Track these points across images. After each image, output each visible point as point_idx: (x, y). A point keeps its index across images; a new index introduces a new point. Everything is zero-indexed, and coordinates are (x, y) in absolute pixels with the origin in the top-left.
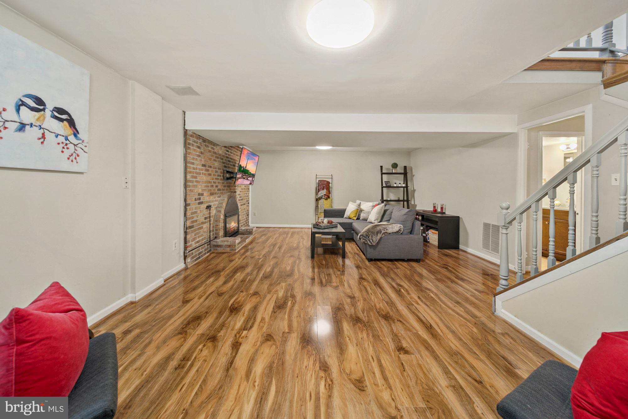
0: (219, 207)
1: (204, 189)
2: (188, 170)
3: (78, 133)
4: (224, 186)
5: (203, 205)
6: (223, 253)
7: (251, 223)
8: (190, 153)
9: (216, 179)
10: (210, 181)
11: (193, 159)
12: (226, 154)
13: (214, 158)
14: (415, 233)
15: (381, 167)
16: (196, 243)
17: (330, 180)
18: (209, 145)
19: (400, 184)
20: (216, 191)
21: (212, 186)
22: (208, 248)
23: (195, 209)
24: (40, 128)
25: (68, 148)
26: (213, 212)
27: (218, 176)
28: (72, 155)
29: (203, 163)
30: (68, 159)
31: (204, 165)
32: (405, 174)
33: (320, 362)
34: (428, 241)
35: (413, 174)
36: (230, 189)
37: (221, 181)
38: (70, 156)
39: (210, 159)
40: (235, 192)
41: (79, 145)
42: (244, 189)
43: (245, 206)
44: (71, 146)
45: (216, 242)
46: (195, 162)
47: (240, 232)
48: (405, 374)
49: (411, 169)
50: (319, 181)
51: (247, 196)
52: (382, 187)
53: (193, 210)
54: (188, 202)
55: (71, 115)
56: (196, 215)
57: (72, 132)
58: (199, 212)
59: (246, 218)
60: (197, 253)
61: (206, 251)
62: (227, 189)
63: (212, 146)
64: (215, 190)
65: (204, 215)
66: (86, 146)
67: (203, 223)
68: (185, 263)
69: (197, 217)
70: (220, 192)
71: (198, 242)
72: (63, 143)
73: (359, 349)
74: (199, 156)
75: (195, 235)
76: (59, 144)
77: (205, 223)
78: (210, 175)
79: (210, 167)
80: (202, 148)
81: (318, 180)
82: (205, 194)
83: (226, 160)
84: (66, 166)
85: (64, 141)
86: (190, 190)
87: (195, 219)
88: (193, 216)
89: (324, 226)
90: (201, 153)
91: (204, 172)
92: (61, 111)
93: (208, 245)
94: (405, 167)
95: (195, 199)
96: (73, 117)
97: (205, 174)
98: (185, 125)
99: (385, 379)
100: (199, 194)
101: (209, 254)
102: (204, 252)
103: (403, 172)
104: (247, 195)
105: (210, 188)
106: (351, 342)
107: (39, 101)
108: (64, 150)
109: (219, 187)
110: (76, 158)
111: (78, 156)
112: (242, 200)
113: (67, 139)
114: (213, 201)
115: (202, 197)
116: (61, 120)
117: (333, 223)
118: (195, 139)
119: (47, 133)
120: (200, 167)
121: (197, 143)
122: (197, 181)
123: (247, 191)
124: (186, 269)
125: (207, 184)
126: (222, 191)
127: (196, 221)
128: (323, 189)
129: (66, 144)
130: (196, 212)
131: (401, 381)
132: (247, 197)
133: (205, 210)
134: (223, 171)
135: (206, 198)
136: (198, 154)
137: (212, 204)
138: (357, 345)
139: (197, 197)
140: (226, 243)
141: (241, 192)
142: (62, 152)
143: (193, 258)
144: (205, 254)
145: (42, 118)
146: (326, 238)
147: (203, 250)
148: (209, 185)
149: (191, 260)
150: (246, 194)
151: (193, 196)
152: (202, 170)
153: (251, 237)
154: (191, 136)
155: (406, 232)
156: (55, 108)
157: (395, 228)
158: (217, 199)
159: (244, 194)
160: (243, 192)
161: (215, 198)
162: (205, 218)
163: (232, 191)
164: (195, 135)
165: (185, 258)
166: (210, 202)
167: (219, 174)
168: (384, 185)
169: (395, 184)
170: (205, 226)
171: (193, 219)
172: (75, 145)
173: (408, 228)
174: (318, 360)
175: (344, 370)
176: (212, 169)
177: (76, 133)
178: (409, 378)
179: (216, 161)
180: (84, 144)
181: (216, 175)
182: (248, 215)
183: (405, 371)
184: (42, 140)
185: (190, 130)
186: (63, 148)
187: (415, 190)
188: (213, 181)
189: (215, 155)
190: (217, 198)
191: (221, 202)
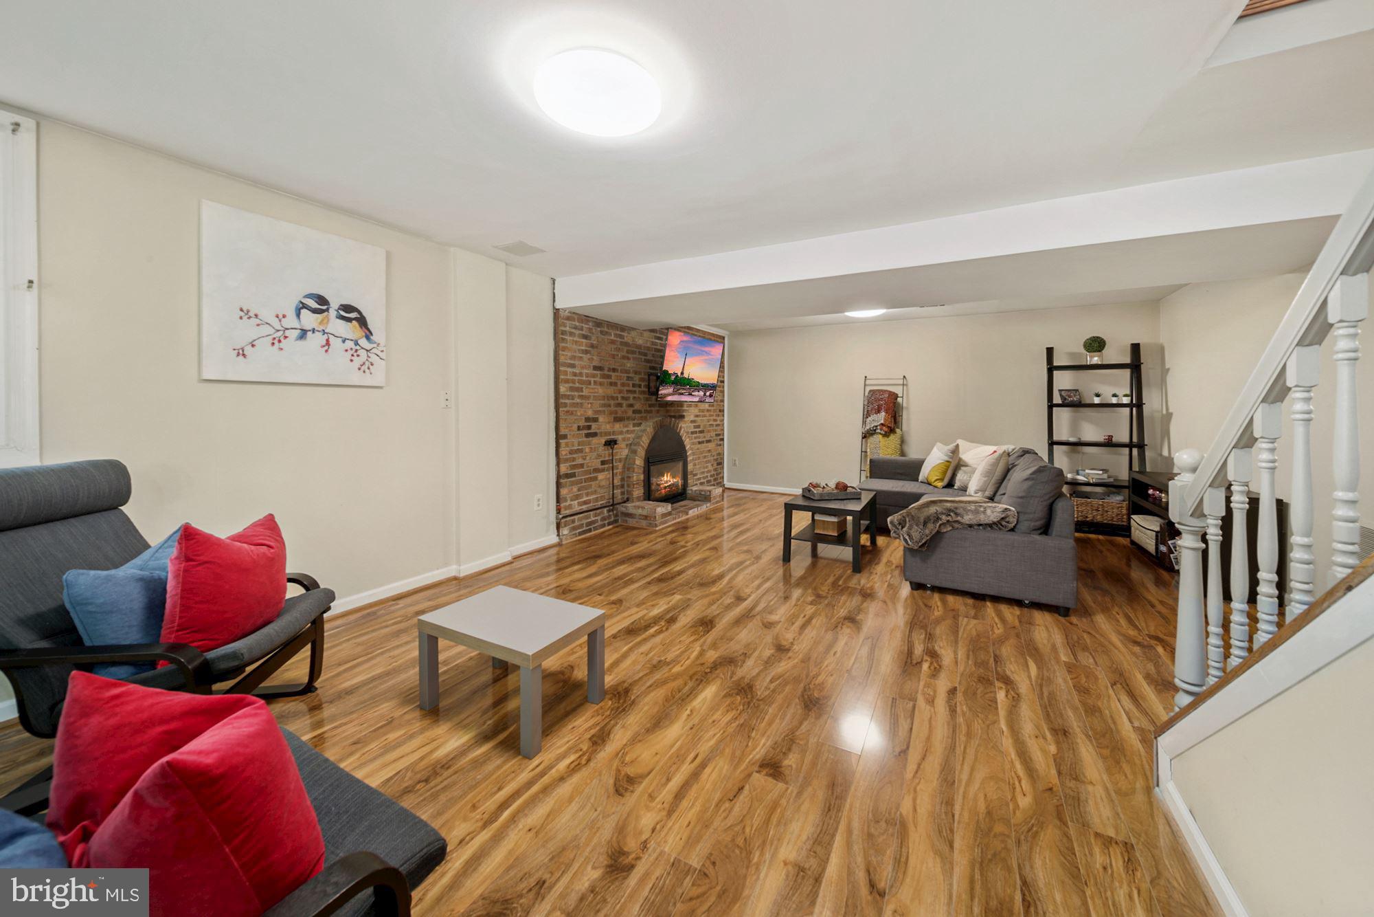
0: (635, 445)
1: (600, 411)
2: (562, 377)
3: (371, 334)
4: (650, 406)
5: (597, 438)
6: (634, 528)
7: (729, 481)
8: (564, 349)
9: (629, 391)
10: (615, 395)
11: (573, 358)
12: (655, 344)
13: (625, 354)
14: (1054, 533)
15: (1050, 351)
16: (580, 504)
17: (898, 390)
18: (610, 331)
19: (1115, 395)
20: (630, 413)
21: (620, 405)
22: (610, 516)
23: (579, 445)
24: (324, 332)
25: (358, 356)
26: (622, 451)
27: (634, 385)
28: (364, 363)
29: (596, 363)
30: (359, 369)
31: (595, 368)
32: (1135, 366)
33: (602, 729)
34: (1176, 568)
35: (1167, 367)
36: (667, 411)
37: (641, 396)
38: (362, 366)
39: (613, 356)
40: (682, 417)
41: (373, 351)
42: (708, 411)
43: (711, 446)
44: (362, 353)
45: (626, 507)
46: (577, 363)
47: (688, 496)
48: (727, 805)
49: (1161, 350)
50: (870, 391)
51: (717, 425)
52: (1051, 406)
53: (573, 446)
54: (563, 432)
55: (362, 311)
56: (580, 455)
57: (364, 334)
58: (587, 450)
59: (715, 470)
60: (585, 522)
61: (606, 522)
62: (658, 411)
63: (618, 332)
64: (626, 412)
65: (599, 456)
66: (382, 351)
67: (597, 470)
68: (558, 535)
69: (584, 459)
70: (637, 415)
71: (585, 503)
72: (351, 349)
73: (688, 735)
74: (586, 352)
75: (579, 490)
76: (346, 350)
77: (603, 470)
78: (613, 384)
79: (614, 370)
80: (593, 338)
81: (868, 389)
82: (601, 419)
83: (653, 355)
84: (356, 378)
85: (353, 347)
86: (568, 412)
87: (580, 461)
88: (574, 456)
89: (821, 495)
90: (592, 346)
91: (598, 379)
92: (348, 308)
93: (609, 511)
94: (1136, 348)
95: (579, 427)
96: (365, 314)
97: (601, 384)
98: (554, 301)
99: (679, 796)
100: (587, 419)
101: (611, 527)
102: (600, 523)
103: (1128, 360)
104: (718, 422)
105: (613, 408)
106: (686, 720)
107: (322, 300)
108: (353, 358)
109: (638, 406)
110: (369, 368)
111: (372, 365)
112: (701, 432)
113: (356, 343)
114: (621, 433)
115: (594, 426)
116: (349, 320)
117: (849, 490)
118: (577, 324)
119: (332, 339)
120: (590, 371)
121: (582, 330)
122: (581, 397)
123: (718, 415)
124: (559, 544)
125: (606, 402)
126: (643, 415)
127: (582, 466)
128: (878, 411)
129: (356, 351)
130: (580, 451)
131: (704, 810)
132: (719, 428)
133: (601, 448)
134: (646, 377)
135: (604, 424)
136: (583, 348)
137: (619, 437)
138: (691, 728)
139: (582, 423)
140: (640, 511)
141: (697, 416)
142: (352, 361)
143: (574, 529)
144: (604, 526)
145: (325, 321)
146: (824, 521)
147: (599, 518)
148: (612, 402)
149: (570, 531)
150: (715, 420)
151: (574, 423)
152: (594, 376)
153: (705, 506)
154: (568, 318)
155: (1024, 526)
156: (341, 305)
157: (989, 512)
158: (631, 428)
159: (709, 421)
160: (705, 416)
161: (626, 426)
162: (603, 463)
163: (672, 414)
164: (576, 317)
165: (558, 527)
166: (614, 433)
167: (637, 382)
168: (1057, 399)
169: (1098, 395)
170: (601, 476)
171: (573, 461)
172: (367, 351)
173: (1031, 516)
174: (602, 724)
175: (625, 754)
176: (618, 374)
177: (368, 335)
178: (724, 814)
179: (628, 359)
180: (380, 349)
181: (629, 385)
182: (720, 464)
183: (731, 800)
184: (326, 348)
185: (565, 310)
186: (353, 355)
187: (1172, 414)
188: (622, 395)
189: (625, 349)
190: (631, 426)
191: (640, 434)
